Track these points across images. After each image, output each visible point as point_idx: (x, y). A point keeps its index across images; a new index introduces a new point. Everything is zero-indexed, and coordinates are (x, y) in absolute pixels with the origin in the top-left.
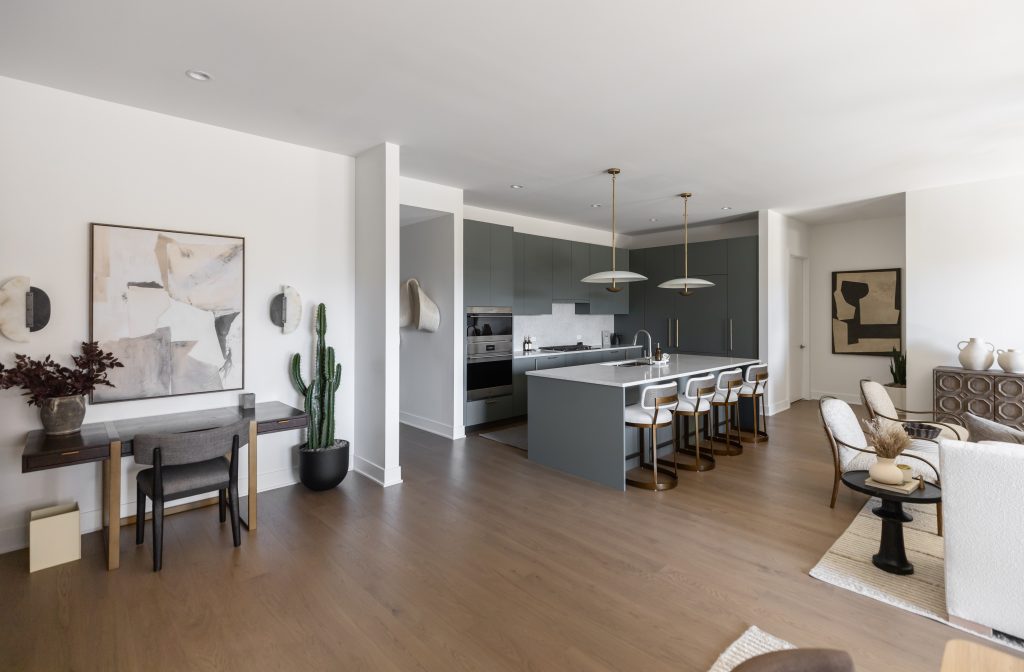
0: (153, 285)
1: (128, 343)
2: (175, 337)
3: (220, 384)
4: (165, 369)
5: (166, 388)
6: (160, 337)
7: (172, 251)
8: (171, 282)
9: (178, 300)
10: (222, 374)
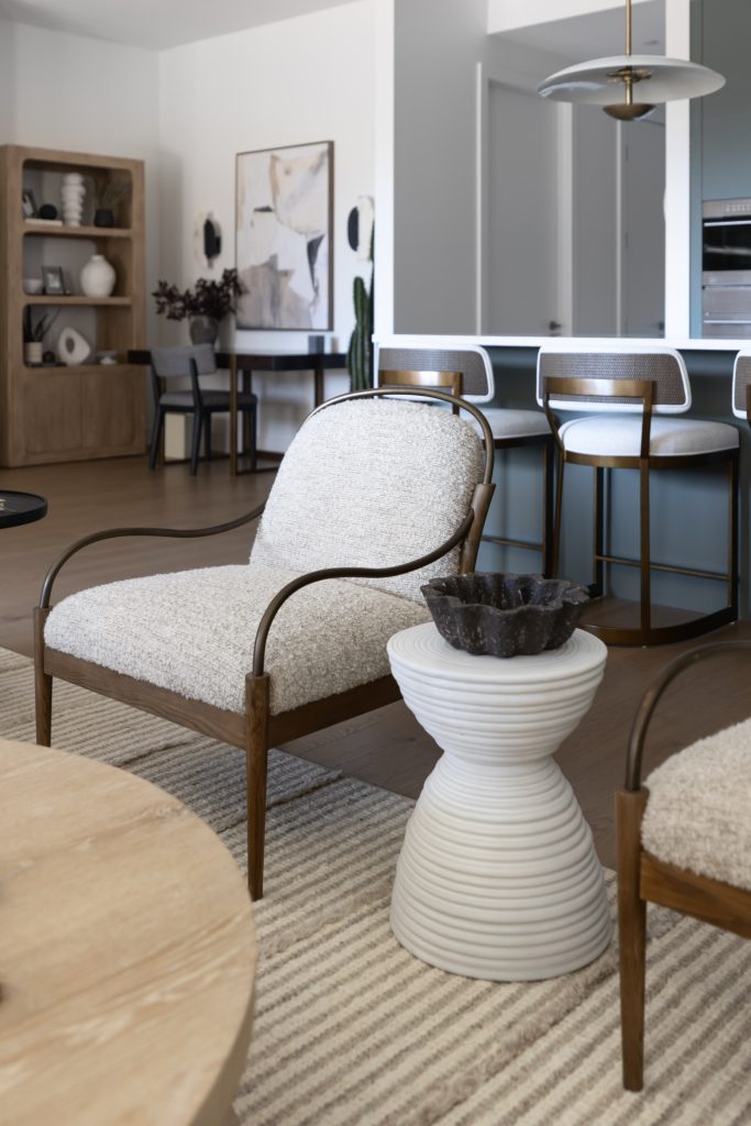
0: (267, 210)
1: (254, 269)
2: (281, 266)
3: (310, 321)
4: (275, 302)
5: (275, 320)
6: (271, 265)
7: (280, 168)
8: (278, 204)
9: (282, 223)
10: (312, 310)
